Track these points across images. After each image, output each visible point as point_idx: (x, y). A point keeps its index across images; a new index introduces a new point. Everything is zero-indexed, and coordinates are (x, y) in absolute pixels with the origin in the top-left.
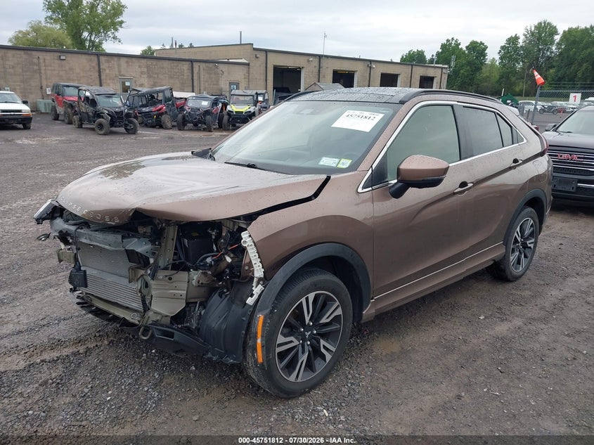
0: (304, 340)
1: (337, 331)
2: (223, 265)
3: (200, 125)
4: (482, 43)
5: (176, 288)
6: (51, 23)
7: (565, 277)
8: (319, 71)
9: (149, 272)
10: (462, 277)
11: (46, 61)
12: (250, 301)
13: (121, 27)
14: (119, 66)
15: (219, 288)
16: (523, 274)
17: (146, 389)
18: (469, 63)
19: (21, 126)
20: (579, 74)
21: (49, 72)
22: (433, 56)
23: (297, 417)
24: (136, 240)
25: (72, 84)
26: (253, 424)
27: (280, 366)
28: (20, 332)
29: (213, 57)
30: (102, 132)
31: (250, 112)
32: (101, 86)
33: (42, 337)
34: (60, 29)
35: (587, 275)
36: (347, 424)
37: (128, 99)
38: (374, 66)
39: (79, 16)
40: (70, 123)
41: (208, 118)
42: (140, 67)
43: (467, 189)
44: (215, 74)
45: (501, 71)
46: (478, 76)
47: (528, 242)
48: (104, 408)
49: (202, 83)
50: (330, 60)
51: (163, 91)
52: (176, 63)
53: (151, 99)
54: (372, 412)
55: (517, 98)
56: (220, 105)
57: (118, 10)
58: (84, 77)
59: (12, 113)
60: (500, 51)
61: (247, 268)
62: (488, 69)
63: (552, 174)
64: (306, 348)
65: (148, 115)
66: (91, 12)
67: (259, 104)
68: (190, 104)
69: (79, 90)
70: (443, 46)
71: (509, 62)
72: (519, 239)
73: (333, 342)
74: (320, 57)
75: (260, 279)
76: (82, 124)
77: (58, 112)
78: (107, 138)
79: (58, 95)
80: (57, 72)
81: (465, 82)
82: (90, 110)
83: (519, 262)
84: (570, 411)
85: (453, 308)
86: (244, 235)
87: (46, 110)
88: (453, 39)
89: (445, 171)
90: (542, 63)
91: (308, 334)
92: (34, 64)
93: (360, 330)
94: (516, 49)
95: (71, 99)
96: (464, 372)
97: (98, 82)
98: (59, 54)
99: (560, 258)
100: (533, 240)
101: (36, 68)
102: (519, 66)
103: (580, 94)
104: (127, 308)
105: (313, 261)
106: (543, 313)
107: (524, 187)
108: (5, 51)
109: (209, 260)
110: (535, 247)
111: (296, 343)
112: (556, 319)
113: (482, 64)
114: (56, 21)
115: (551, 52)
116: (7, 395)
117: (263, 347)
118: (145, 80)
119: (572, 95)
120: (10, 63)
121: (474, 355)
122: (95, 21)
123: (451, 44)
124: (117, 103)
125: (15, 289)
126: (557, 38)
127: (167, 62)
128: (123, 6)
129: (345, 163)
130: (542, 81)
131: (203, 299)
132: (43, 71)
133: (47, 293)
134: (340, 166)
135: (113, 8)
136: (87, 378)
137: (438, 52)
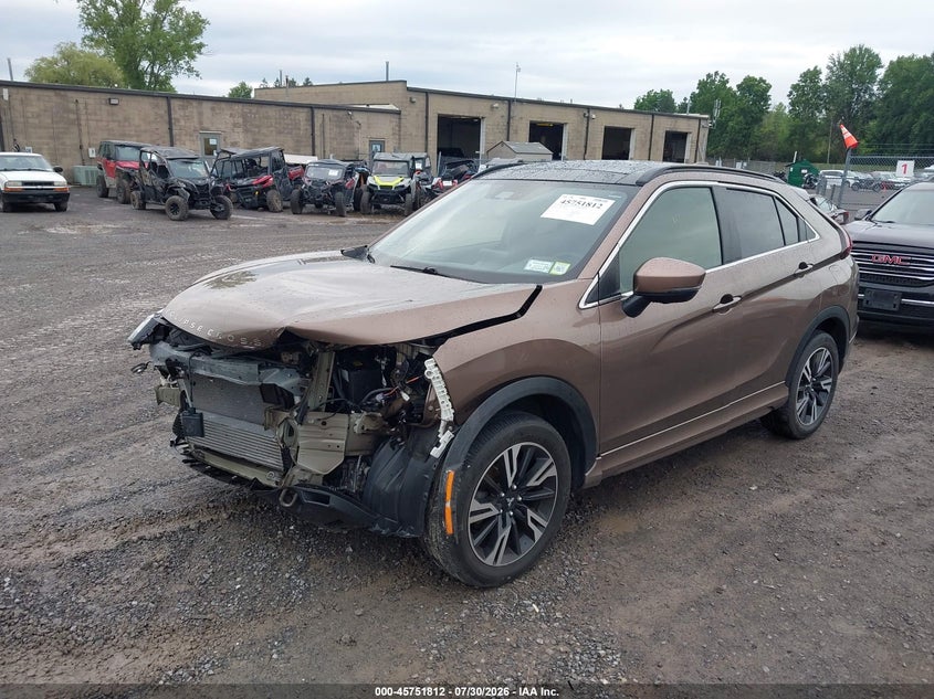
0: (505, 509)
1: (549, 499)
2: (397, 405)
3: (325, 206)
4: (762, 80)
5: (331, 437)
6: (91, 47)
7: (877, 434)
8: (508, 123)
9: (296, 414)
10: (725, 430)
11: (89, 107)
12: (436, 452)
13: (200, 52)
14: (200, 114)
15: (389, 437)
16: (815, 430)
17: (287, 575)
18: (742, 111)
19: (52, 206)
20: (916, 129)
21: (92, 124)
22: (685, 99)
23: (496, 612)
24: (278, 370)
25: (129, 143)
26: (437, 621)
27: (473, 543)
28: (102, 501)
29: (345, 102)
30: (177, 217)
31: (403, 186)
32: (172, 145)
33: (136, 506)
34: (104, 56)
35: (910, 431)
36: (566, 621)
37: (214, 166)
38: (594, 116)
39: (134, 36)
40: (127, 202)
41: (339, 195)
42: (231, 115)
43: (733, 305)
44: (347, 127)
45: (792, 123)
46: (756, 131)
47: (822, 383)
48: (233, 599)
49: (328, 140)
50: (526, 106)
51: (268, 154)
52: (287, 111)
53: (250, 165)
54: (600, 608)
55: (817, 165)
56: (357, 176)
57: (195, 25)
58: (146, 131)
59: (39, 187)
60: (791, 93)
61: (431, 408)
62: (772, 120)
63: (857, 285)
64: (509, 520)
65: (246, 190)
66: (153, 29)
67: (415, 175)
68: (311, 174)
69: (142, 152)
70: (702, 85)
71: (804, 109)
72: (809, 378)
73: (544, 514)
74: (510, 101)
75: (449, 424)
76: (145, 203)
77: (108, 185)
78: (185, 225)
79: (109, 158)
80: (105, 124)
81: (736, 141)
82: (158, 182)
83: (809, 411)
84: (872, 609)
85: (713, 474)
86: (429, 364)
87: (88, 181)
88: (716, 73)
89: (700, 279)
90: (857, 112)
91: (510, 501)
92: (69, 111)
93: (579, 503)
94: (816, 90)
95: (129, 165)
96: (727, 558)
97: (167, 139)
98: (109, 96)
99: (872, 408)
100: (830, 380)
101: (72, 116)
102: (821, 115)
103: (913, 163)
104: (258, 466)
105: (516, 401)
106: (841, 484)
107: (814, 304)
108: (27, 91)
109: (379, 398)
110: (833, 390)
111: (495, 511)
112: (861, 491)
113: (763, 112)
114: (98, 43)
115: (871, 95)
116: (99, 581)
117: (453, 513)
118: (239, 136)
119: (900, 163)
120: (34, 108)
121: (741, 538)
122: (159, 44)
123: (714, 81)
124: (200, 172)
125: (85, 444)
126: (880, 73)
127: (274, 108)
128: (203, 21)
129: (562, 268)
130: (854, 141)
131: (368, 453)
132: (83, 123)
133: (131, 450)
134: (554, 272)
135: (188, 24)
136: (205, 561)
137: (693, 94)
